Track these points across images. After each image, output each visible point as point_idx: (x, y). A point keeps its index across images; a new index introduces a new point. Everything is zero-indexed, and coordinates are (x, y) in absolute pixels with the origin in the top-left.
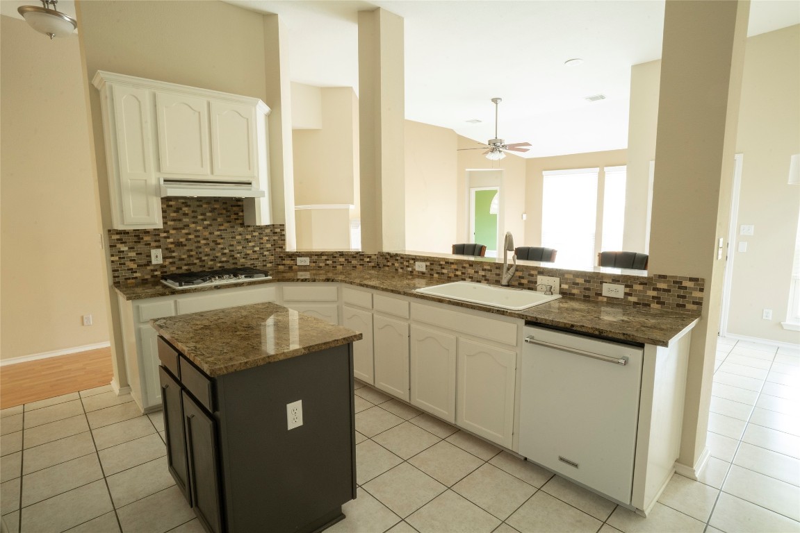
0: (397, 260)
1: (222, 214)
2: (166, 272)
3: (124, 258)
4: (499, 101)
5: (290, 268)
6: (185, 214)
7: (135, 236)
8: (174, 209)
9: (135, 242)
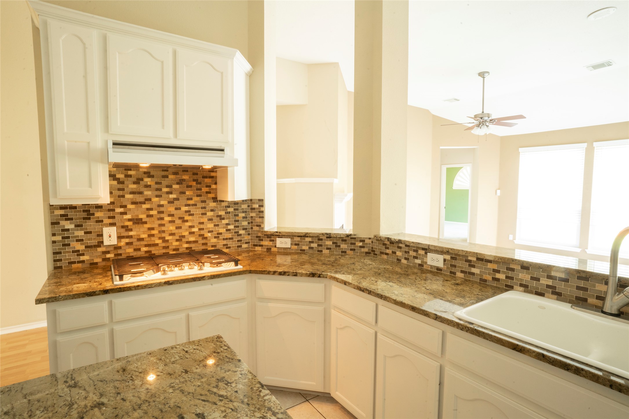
0: (400, 248)
1: (191, 186)
2: (121, 255)
3: (68, 237)
4: (486, 75)
5: (269, 250)
6: (147, 186)
7: (84, 211)
8: (134, 179)
9: (84, 218)
